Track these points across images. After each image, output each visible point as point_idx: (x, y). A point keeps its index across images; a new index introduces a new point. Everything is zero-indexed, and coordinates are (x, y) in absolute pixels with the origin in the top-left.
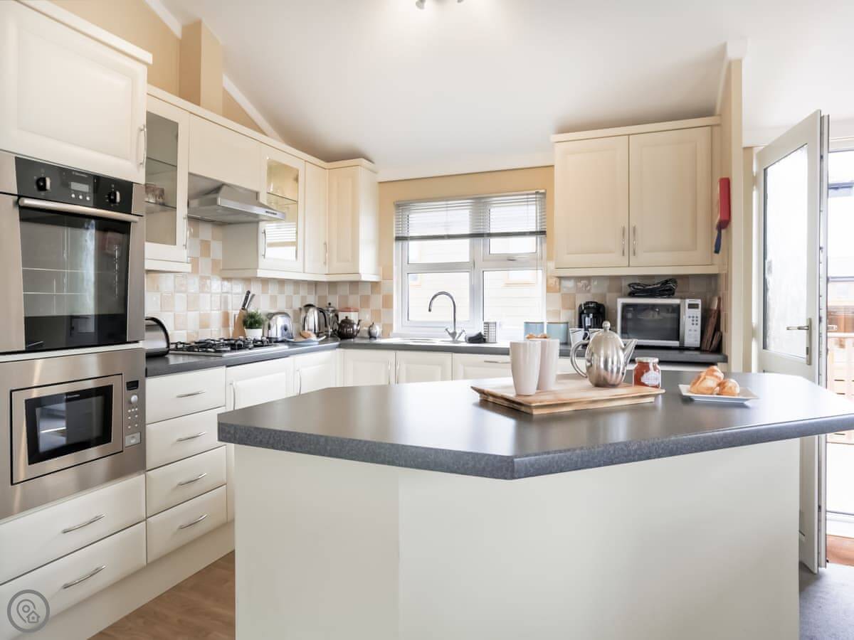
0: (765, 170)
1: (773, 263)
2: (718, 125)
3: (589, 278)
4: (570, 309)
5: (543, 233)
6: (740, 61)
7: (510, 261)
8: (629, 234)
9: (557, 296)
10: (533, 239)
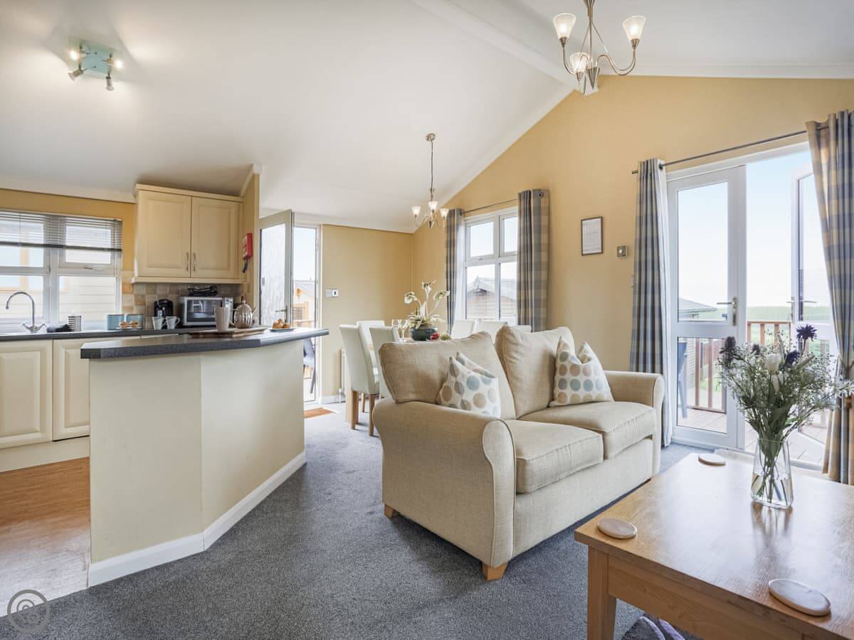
0: (261, 230)
1: (266, 280)
2: (242, 202)
3: (155, 284)
4: (141, 305)
5: (119, 250)
6: (258, 175)
7: (87, 269)
8: (191, 257)
9: (132, 297)
10: (109, 254)
